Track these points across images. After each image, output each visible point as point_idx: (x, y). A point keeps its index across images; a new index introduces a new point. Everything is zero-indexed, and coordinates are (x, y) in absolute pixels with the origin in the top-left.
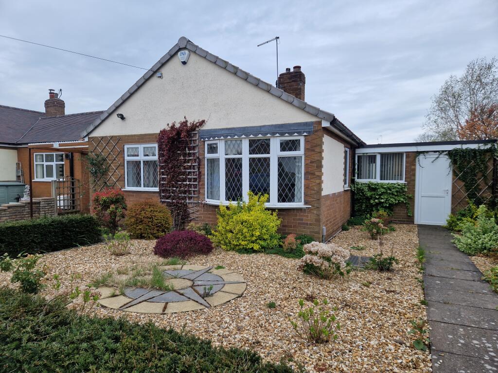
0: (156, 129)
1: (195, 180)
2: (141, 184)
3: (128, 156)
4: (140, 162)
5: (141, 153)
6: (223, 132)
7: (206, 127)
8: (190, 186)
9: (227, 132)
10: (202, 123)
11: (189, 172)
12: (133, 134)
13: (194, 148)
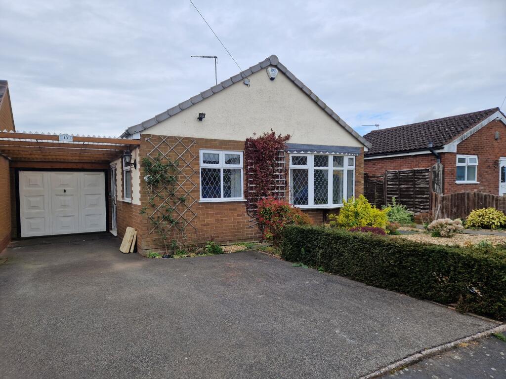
0: (242, 137)
1: (282, 188)
2: (220, 194)
3: (204, 162)
4: (219, 170)
5: (222, 160)
6: (305, 147)
7: (290, 141)
8: (277, 193)
9: (308, 148)
10: (288, 138)
11: (277, 181)
12: (213, 138)
13: (281, 159)
